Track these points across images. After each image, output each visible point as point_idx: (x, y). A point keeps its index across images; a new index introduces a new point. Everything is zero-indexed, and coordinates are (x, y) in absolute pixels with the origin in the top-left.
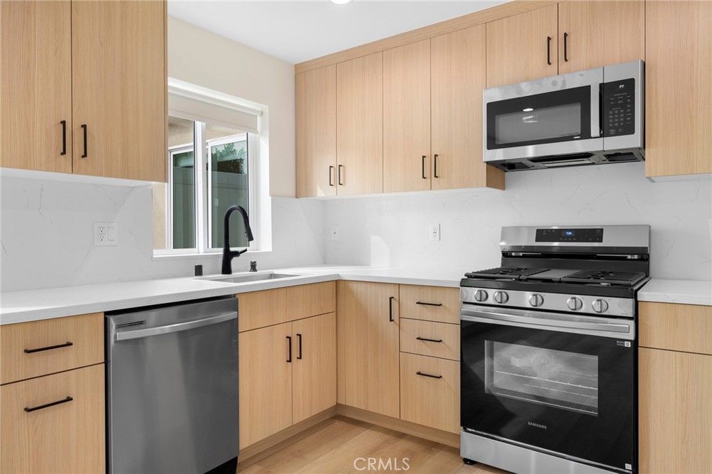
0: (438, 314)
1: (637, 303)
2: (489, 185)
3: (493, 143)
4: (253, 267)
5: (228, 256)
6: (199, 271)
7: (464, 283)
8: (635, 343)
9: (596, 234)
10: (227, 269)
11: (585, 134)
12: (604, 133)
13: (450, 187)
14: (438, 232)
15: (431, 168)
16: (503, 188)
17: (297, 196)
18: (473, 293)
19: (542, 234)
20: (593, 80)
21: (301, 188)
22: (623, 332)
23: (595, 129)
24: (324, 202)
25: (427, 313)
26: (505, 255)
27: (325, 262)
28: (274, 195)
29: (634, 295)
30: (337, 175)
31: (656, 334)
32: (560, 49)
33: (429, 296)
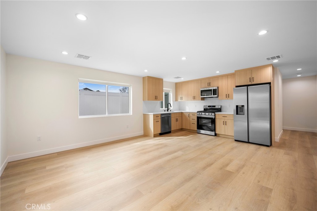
0: (194, 116)
1: (215, 114)
2: (201, 100)
3: (201, 95)
4: (171, 111)
5: (168, 109)
6: (165, 111)
7: (197, 112)
8: (215, 118)
9: (215, 106)
10: (168, 111)
11: (211, 95)
12: (213, 95)
13: (196, 100)
14: (196, 106)
15: (194, 98)
16: (204, 100)
17: (176, 101)
18: (198, 113)
19: (209, 106)
20: (212, 88)
21: (176, 100)
22: (213, 117)
23: (212, 94)
24: (179, 102)
25: (193, 116)
26: (204, 109)
27: (180, 110)
28: (173, 101)
29: (215, 113)
30: (182, 98)
31: (217, 117)
32: (209, 84)
33: (193, 114)
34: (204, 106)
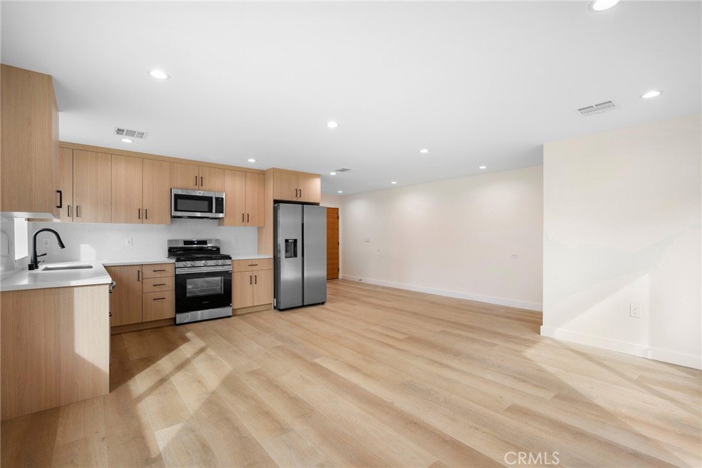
0: (164, 274)
1: (232, 261)
2: (169, 223)
3: (176, 210)
5: (36, 258)
9: (205, 242)
11: (211, 211)
12: (216, 212)
15: (144, 215)
18: (181, 264)
19: (186, 243)
20: (213, 195)
23: (214, 210)
25: (157, 275)
31: (236, 269)
32: (199, 181)
33: (158, 268)
34: (170, 241)
